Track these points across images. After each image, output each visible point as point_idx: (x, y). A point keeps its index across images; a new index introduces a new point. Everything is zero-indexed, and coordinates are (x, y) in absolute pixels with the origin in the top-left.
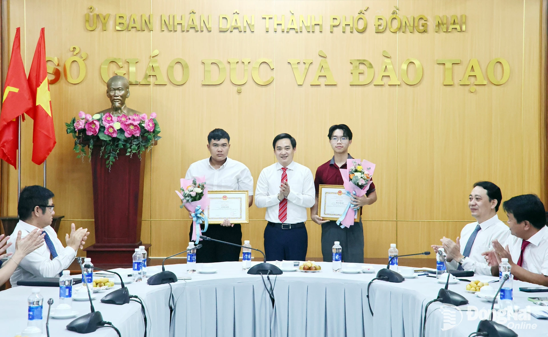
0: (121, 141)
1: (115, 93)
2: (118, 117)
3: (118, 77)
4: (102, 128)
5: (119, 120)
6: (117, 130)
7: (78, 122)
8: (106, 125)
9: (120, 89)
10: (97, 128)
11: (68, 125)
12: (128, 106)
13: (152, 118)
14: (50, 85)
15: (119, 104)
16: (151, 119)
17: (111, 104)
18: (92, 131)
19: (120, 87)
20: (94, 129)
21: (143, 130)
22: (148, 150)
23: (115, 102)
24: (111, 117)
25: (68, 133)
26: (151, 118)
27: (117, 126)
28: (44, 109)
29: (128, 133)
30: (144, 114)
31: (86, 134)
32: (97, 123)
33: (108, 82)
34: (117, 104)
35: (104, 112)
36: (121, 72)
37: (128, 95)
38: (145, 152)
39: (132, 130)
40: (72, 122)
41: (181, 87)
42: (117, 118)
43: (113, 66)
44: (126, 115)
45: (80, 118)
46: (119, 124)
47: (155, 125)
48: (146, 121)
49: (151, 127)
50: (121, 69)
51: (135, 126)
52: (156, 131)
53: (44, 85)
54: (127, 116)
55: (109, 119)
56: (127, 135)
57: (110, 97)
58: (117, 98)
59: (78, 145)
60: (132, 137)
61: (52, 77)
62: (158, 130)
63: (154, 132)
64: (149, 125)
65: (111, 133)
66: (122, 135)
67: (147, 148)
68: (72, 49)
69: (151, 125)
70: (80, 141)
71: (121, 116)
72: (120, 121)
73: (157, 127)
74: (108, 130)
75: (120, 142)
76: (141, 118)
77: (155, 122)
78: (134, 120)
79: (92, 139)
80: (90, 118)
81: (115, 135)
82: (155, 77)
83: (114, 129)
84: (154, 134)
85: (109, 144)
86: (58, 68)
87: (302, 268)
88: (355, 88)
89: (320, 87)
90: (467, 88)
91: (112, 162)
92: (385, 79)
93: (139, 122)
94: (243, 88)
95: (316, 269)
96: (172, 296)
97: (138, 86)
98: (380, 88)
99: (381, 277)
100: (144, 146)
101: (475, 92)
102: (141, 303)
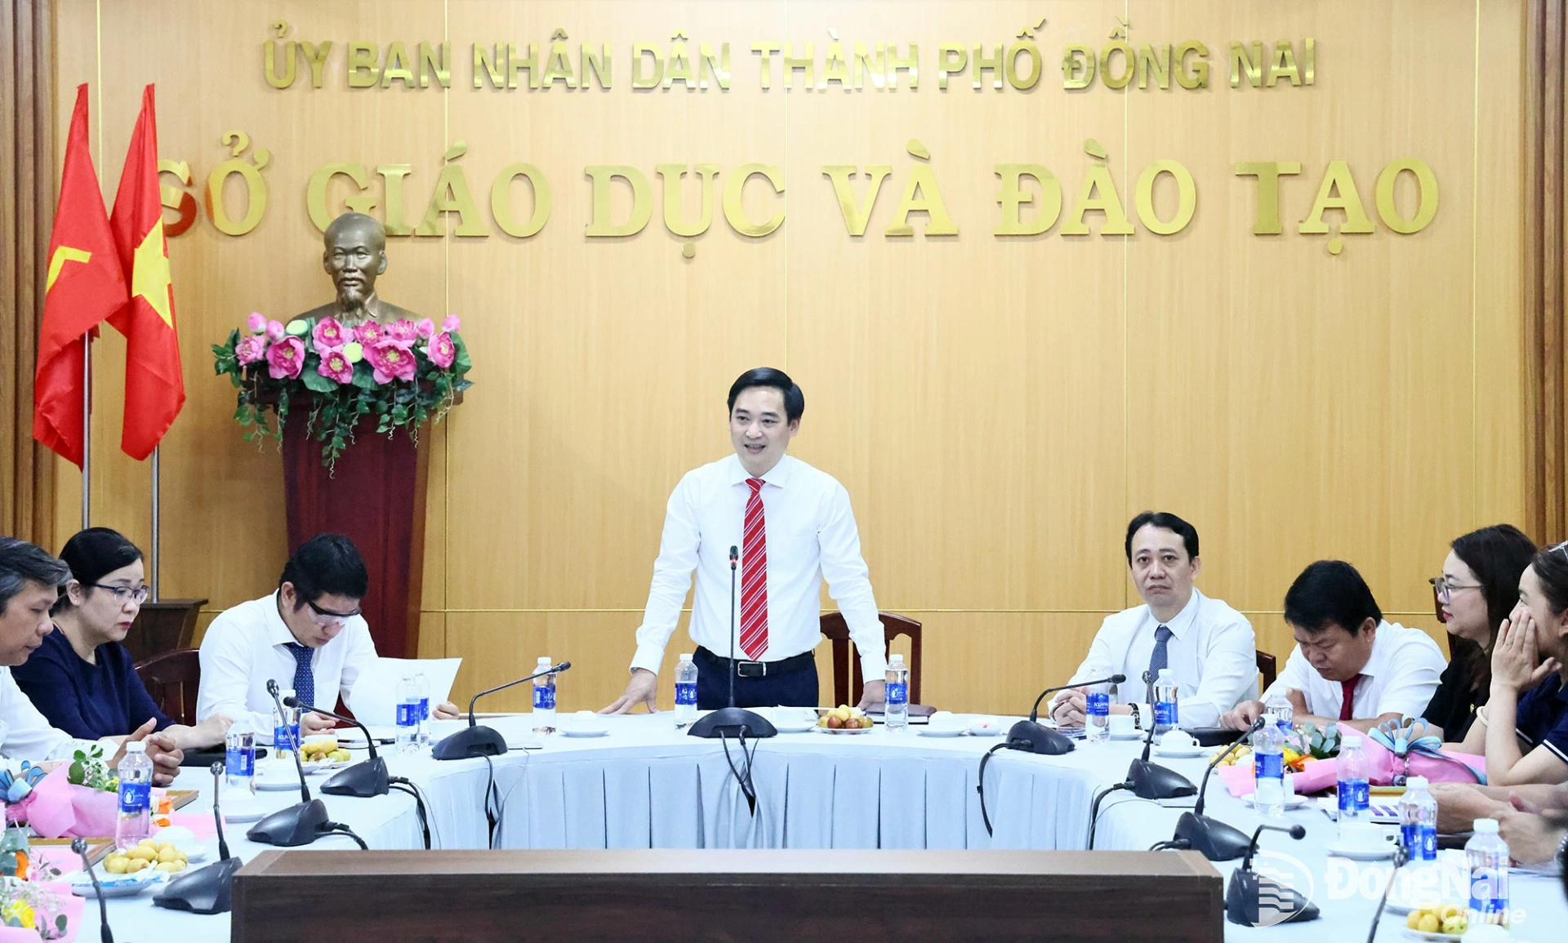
0: (364, 394)
1: (347, 262)
2: (356, 327)
3: (356, 218)
4: (312, 358)
5: (358, 336)
6: (354, 364)
7: (247, 342)
8: (323, 350)
9: (361, 250)
10: (299, 358)
11: (219, 351)
12: (380, 298)
13: (448, 331)
14: (168, 239)
16: (446, 333)
18: (286, 368)
19: (362, 244)
20: (292, 361)
21: (424, 363)
22: (438, 419)
23: (346, 288)
24: (337, 328)
25: (218, 372)
26: (445, 329)
27: (353, 353)
28: (151, 307)
29: (381, 372)
30: (426, 321)
31: (268, 375)
32: (299, 346)
33: (327, 231)
34: (353, 293)
35: (317, 314)
36: (360, 206)
37: (383, 266)
38: (428, 426)
39: (394, 363)
40: (230, 344)
41: (528, 244)
42: (352, 330)
43: (341, 185)
44: (377, 323)
45: (252, 330)
46: (359, 347)
47: (456, 349)
48: (433, 338)
49: (445, 356)
50: (364, 193)
51: (403, 353)
52: (459, 364)
53: (154, 240)
54: (380, 326)
55: (331, 333)
56: (380, 377)
57: (334, 272)
58: (354, 275)
59: (247, 404)
60: (392, 383)
61: (174, 218)
62: (464, 362)
63: (453, 368)
64: (439, 350)
65: (336, 373)
66: (365, 377)
67: (436, 411)
68: (228, 140)
69: (445, 350)
70: (252, 395)
71: (363, 324)
72: (362, 339)
73: (461, 354)
74: (328, 365)
75: (361, 397)
76: (417, 331)
77: (456, 342)
78: (398, 336)
79: (285, 390)
80: (279, 331)
81: (346, 379)
82: (456, 214)
83: (344, 361)
84: (453, 375)
85: (330, 402)
86: (189, 191)
87: (826, 724)
88: (1008, 244)
89: (912, 241)
90: (1319, 242)
91: (338, 450)
92: (1092, 219)
93: (413, 342)
94: (699, 244)
95: (860, 726)
96: (493, 788)
97: (409, 240)
98: (1075, 244)
99: (1015, 742)
100: (426, 407)
101: (1341, 254)
102: (417, 795)
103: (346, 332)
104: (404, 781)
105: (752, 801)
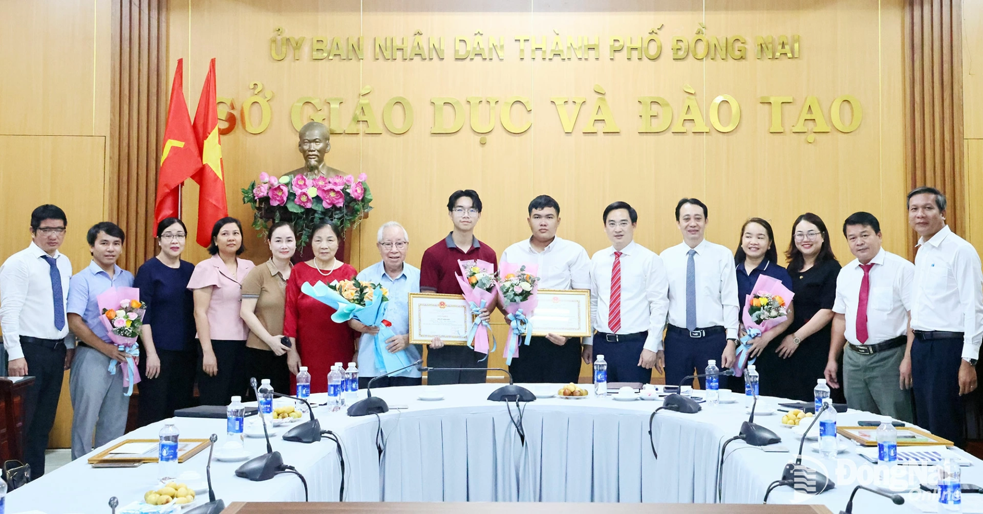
0: (317, 213)
1: (310, 147)
2: (314, 180)
3: (315, 124)
4: (292, 195)
5: (315, 184)
6: (313, 198)
7: (259, 187)
8: (297, 191)
9: (317, 140)
10: (285, 195)
11: (245, 192)
12: (327, 164)
13: (361, 181)
14: (221, 136)
15: (316, 161)
16: (359, 182)
17: (304, 161)
18: (279, 201)
19: (318, 138)
20: (281, 197)
21: (348, 197)
22: (355, 226)
23: (310, 160)
24: (305, 180)
25: (245, 203)
26: (359, 180)
27: (312, 192)
28: (212, 170)
29: (327, 202)
30: (350, 176)
31: (270, 204)
32: (285, 189)
33: (301, 131)
34: (313, 162)
35: (294, 173)
36: (318, 119)
37: (328, 148)
38: (351, 230)
39: (334, 197)
40: (250, 188)
41: (402, 137)
42: (312, 181)
43: (308, 108)
44: (325, 177)
45: (262, 181)
46: (315, 189)
47: (365, 190)
48: (353, 185)
49: (359, 194)
50: (320, 112)
51: (338, 192)
52: (366, 198)
53: (213, 137)
54: (326, 179)
55: (301, 183)
56: (325, 205)
57: (304, 152)
58: (313, 153)
59: (259, 219)
60: (332, 208)
61: (224, 125)
62: (369, 197)
63: (363, 200)
64: (356, 191)
65: (304, 202)
66: (319, 205)
67: (354, 222)
68: (252, 86)
69: (359, 191)
70: (261, 214)
71: (317, 178)
72: (317, 185)
73: (367, 193)
74: (300, 199)
75: (316, 215)
76: (345, 181)
77: (365, 187)
78: (335, 184)
79: (278, 211)
80: (275, 181)
81: (309, 206)
82: (366, 122)
83: (308, 197)
84: (363, 204)
85: (301, 218)
86: (232, 112)
87: (562, 394)
88: (645, 137)
89: (596, 135)
90: (803, 136)
91: (304, 242)
92: (688, 124)
93: (343, 187)
94: (488, 137)
95: (581, 395)
96: (380, 432)
97: (342, 135)
98: (680, 137)
99: (669, 406)
100: (350, 220)
101: (814, 142)
102: (337, 441)
103: (309, 182)
104: (330, 433)
105: (522, 438)
